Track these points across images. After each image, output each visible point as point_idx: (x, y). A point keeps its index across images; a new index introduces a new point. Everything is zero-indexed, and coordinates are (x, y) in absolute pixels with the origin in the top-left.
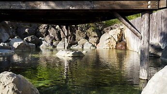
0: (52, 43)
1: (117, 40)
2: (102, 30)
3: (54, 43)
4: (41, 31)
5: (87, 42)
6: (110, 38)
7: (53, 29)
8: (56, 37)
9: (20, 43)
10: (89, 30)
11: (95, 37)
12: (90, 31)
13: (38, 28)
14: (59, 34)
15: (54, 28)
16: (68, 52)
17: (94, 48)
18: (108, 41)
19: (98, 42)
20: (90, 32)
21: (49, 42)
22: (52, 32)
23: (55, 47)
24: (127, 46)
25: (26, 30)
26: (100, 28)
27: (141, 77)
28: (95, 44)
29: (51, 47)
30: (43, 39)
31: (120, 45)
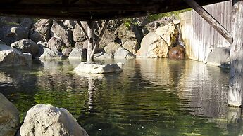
0: (60, 51)
1: (169, 43)
2: (142, 26)
3: (64, 51)
4: (38, 30)
5: (120, 48)
6: (158, 41)
7: (58, 27)
8: (66, 41)
9: (8, 52)
10: (120, 28)
11: (131, 39)
12: (123, 28)
13: (32, 26)
14: (70, 35)
15: (62, 24)
16: (95, 66)
17: (132, 57)
18: (155, 45)
19: (138, 48)
20: (123, 31)
21: (55, 49)
22: (58, 31)
23: (65, 57)
24: (187, 52)
25: (13, 30)
26: (139, 23)
27: (230, 103)
28: (134, 51)
29: (59, 58)
30: (43, 44)
31: (175, 52)
